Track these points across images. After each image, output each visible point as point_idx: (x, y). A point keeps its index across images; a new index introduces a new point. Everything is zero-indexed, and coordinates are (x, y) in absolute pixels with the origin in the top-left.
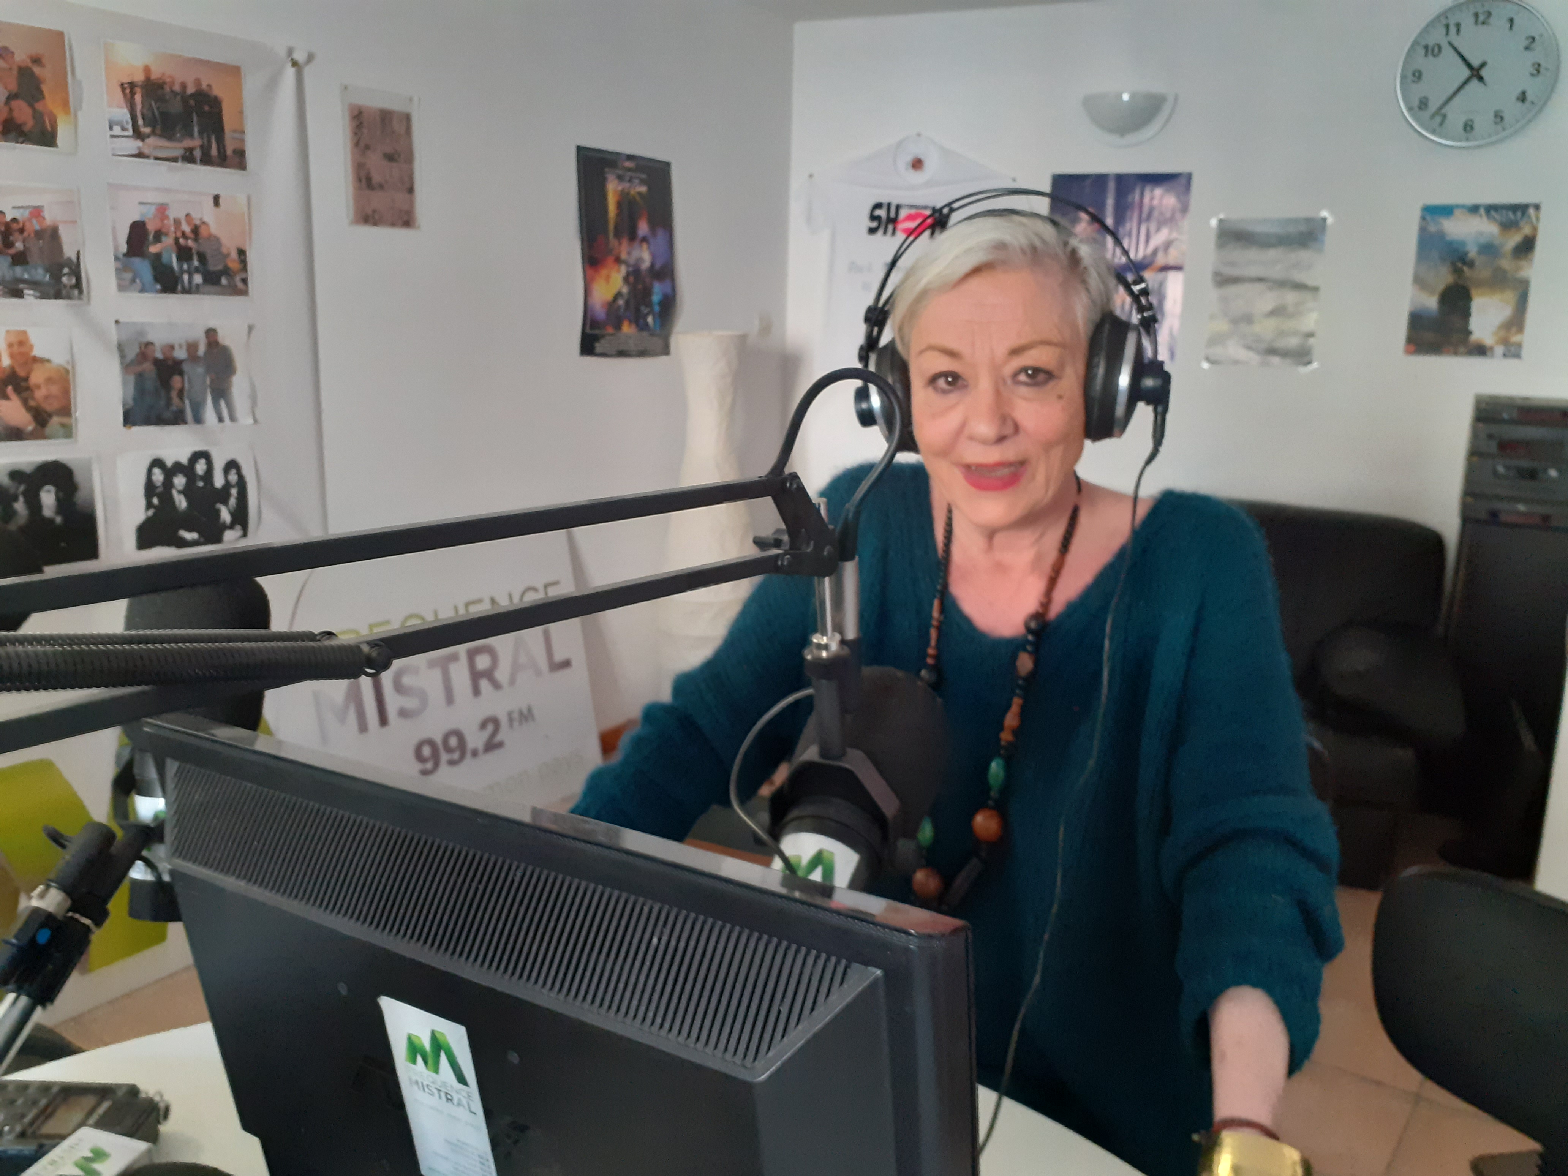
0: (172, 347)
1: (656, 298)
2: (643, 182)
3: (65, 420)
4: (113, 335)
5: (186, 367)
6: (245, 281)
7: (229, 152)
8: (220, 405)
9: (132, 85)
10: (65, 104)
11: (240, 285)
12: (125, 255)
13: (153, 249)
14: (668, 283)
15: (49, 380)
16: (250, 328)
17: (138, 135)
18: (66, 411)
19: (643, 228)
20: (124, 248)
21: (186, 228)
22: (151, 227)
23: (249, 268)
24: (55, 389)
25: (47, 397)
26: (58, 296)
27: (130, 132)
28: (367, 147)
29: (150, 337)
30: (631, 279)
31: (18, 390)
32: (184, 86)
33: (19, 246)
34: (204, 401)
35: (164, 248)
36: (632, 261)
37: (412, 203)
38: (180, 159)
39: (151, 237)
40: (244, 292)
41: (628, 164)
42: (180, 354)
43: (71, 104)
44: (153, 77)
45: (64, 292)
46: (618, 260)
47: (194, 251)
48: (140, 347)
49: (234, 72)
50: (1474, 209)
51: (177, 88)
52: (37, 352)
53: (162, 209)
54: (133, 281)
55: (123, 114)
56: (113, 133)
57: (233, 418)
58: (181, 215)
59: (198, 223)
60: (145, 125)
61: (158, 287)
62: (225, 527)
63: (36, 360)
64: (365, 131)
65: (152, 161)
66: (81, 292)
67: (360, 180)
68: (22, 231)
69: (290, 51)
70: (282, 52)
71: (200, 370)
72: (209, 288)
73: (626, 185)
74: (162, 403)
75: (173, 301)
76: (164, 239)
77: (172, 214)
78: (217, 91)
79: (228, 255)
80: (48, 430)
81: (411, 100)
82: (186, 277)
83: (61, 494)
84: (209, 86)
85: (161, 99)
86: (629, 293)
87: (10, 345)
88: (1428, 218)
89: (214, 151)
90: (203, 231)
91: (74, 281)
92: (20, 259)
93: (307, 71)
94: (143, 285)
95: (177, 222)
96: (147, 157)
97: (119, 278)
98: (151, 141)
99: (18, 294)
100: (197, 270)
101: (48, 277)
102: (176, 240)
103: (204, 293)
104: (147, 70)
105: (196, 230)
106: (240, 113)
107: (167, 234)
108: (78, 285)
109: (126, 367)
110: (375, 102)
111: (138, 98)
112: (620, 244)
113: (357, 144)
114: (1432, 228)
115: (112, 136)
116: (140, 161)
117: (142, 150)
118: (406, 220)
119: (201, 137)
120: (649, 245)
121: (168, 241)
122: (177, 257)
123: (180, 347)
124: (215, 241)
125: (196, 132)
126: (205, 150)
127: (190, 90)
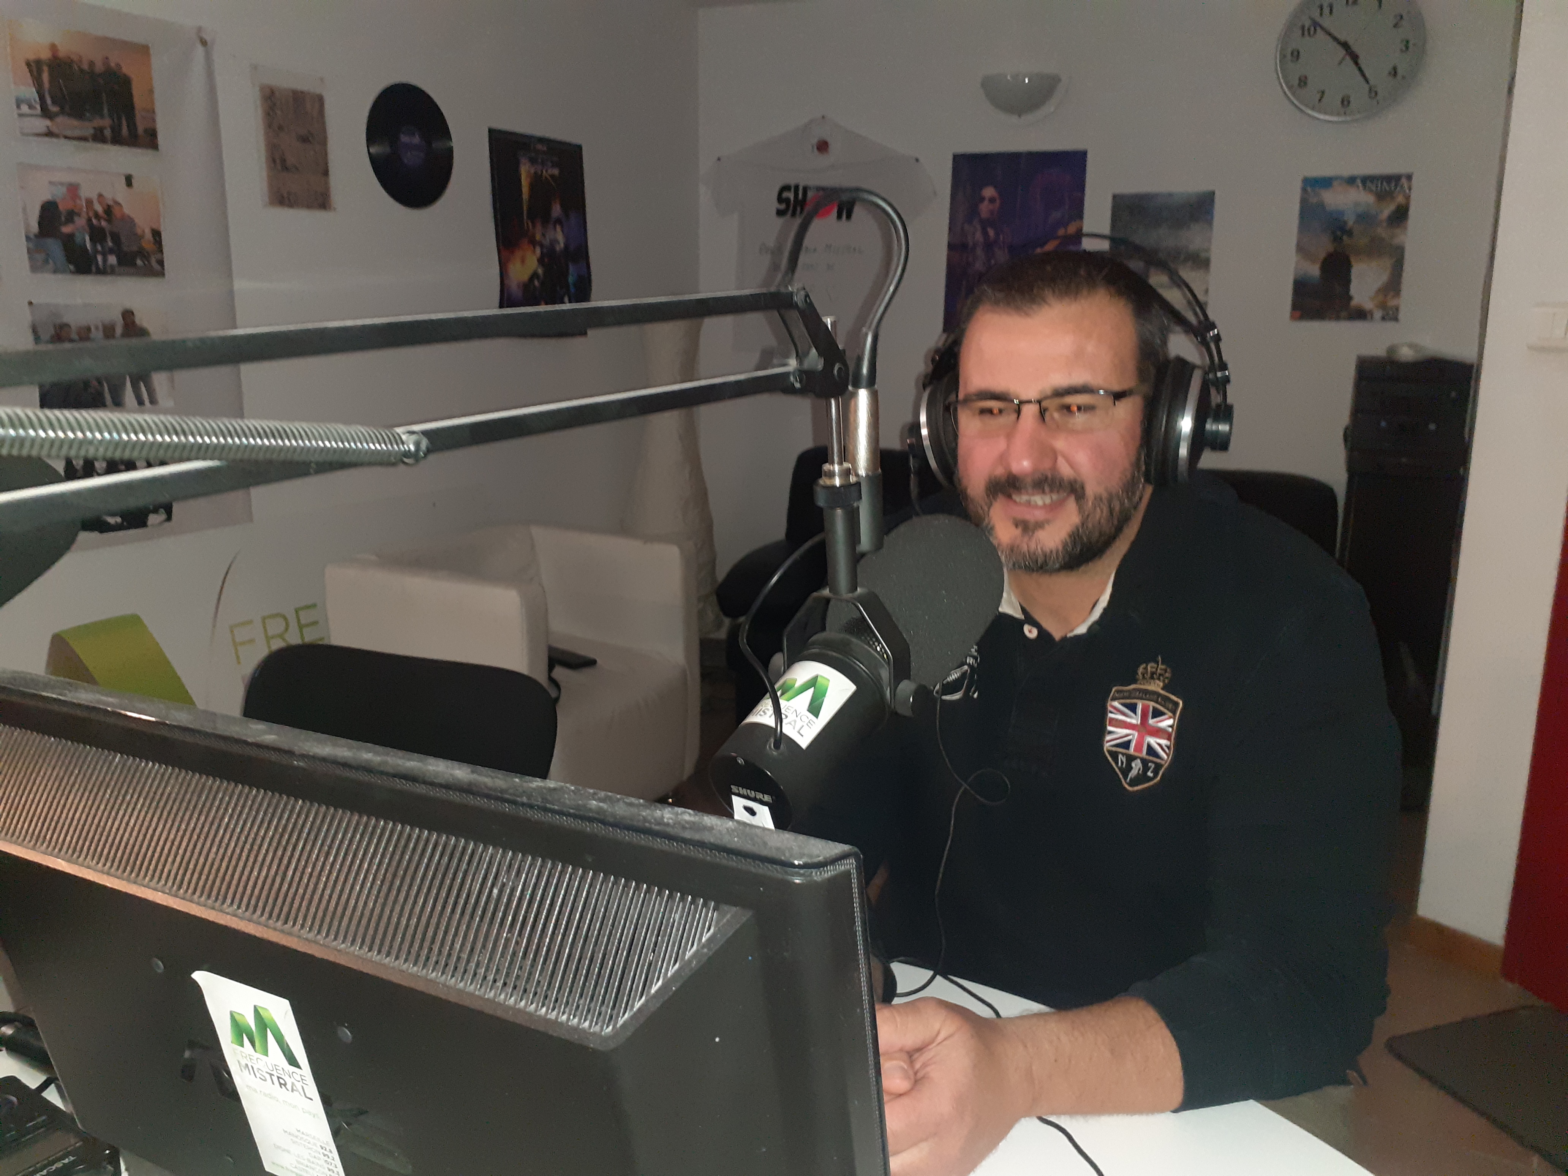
0: (89, 329)
1: (571, 279)
2: (555, 165)
4: (27, 317)
6: (161, 263)
7: (140, 130)
8: (139, 390)
11: (156, 266)
12: (36, 236)
13: (66, 229)
14: (582, 266)
19: (556, 210)
20: (35, 228)
21: (99, 209)
22: (63, 208)
23: (165, 250)
27: (39, 110)
28: (280, 128)
29: (65, 320)
30: (546, 260)
34: (124, 384)
35: (78, 228)
36: (547, 242)
37: (327, 186)
39: (63, 219)
40: (161, 274)
41: (539, 147)
42: (97, 335)
44: (62, 54)
46: (533, 242)
47: (107, 231)
48: (56, 330)
49: (143, 51)
50: (1351, 181)
51: (85, 67)
53: (73, 189)
54: (46, 261)
55: (31, 93)
56: (20, 112)
57: (153, 401)
59: (111, 203)
60: (54, 104)
61: (72, 267)
62: (149, 512)
64: (279, 112)
65: (62, 140)
67: (274, 161)
69: (198, 30)
70: (191, 31)
72: (125, 270)
74: (80, 384)
76: (76, 218)
78: (125, 70)
79: (143, 235)
81: (322, 80)
82: (100, 258)
84: (118, 65)
85: (69, 78)
86: (545, 273)
88: (1309, 189)
89: (125, 131)
90: (116, 211)
93: (216, 50)
94: (56, 265)
95: (89, 202)
96: (56, 136)
97: (31, 259)
100: (111, 251)
102: (89, 220)
104: (53, 47)
105: (108, 210)
106: (150, 90)
107: (79, 215)
110: (286, 82)
111: (45, 77)
112: (534, 226)
113: (269, 125)
114: (1314, 200)
115: (21, 115)
116: (47, 139)
117: (51, 129)
118: (322, 201)
119: (111, 116)
120: (562, 227)
121: (81, 222)
122: (90, 240)
123: (97, 328)
124: (129, 221)
125: (105, 111)
126: (116, 130)
127: (99, 69)
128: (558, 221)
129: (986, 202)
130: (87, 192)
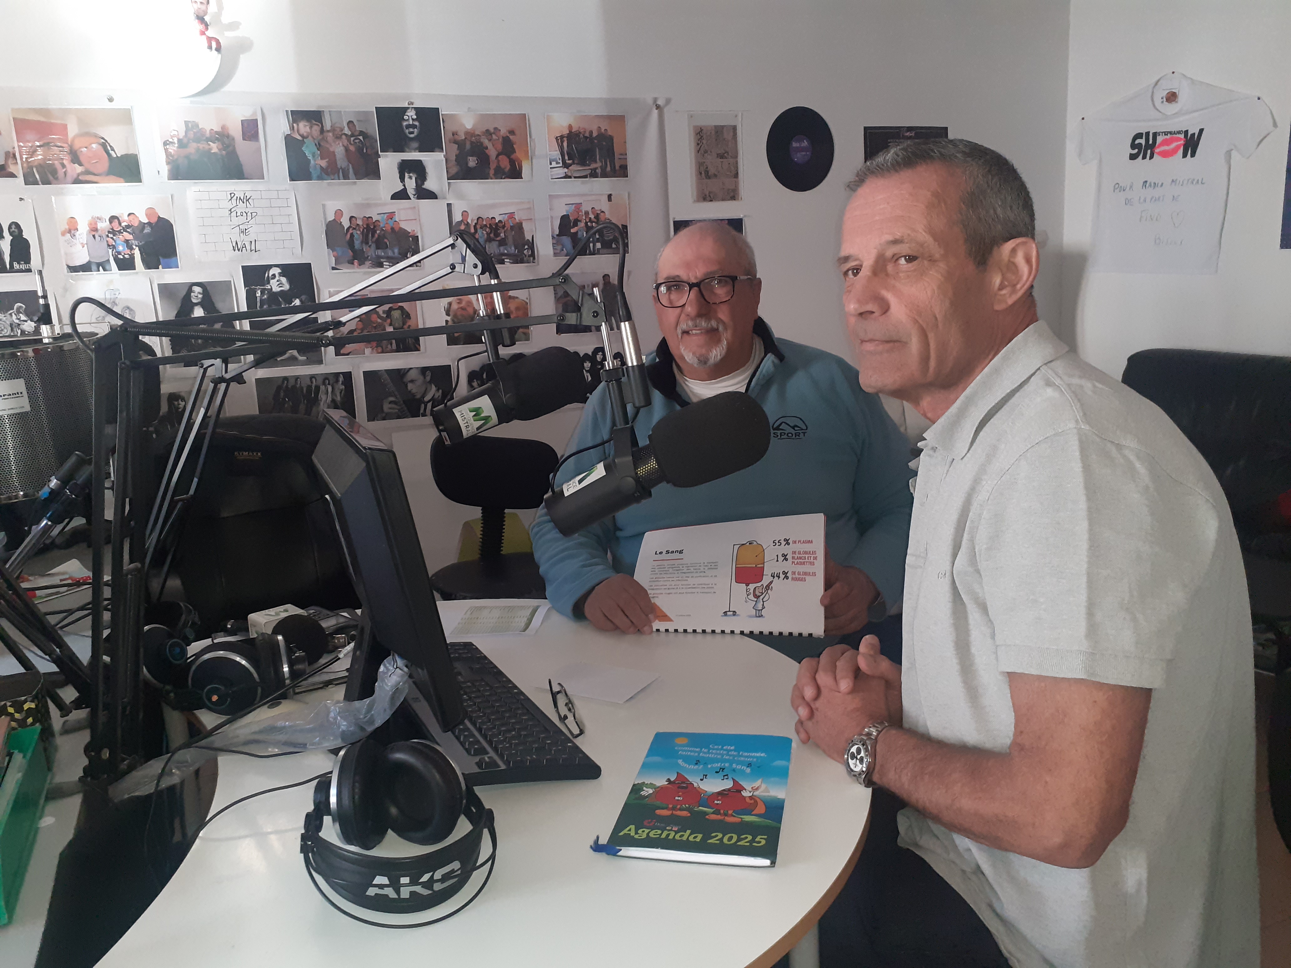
0: (584, 287)
3: (525, 330)
6: (626, 245)
7: (617, 168)
9: (562, 137)
10: (527, 153)
11: (623, 247)
12: (557, 235)
13: (573, 231)
15: (517, 309)
16: (629, 273)
17: (565, 165)
20: (557, 232)
21: (592, 216)
22: (572, 218)
23: (629, 235)
26: (522, 262)
27: (561, 165)
28: (706, 152)
32: (591, 132)
33: (502, 235)
35: (579, 229)
37: (737, 184)
38: (589, 176)
39: (572, 223)
40: (625, 251)
43: (530, 152)
44: (575, 129)
45: (525, 259)
49: (620, 120)
51: (587, 135)
53: (578, 207)
54: (562, 249)
55: (557, 154)
56: (551, 166)
58: (589, 209)
59: (599, 212)
60: (569, 160)
64: (704, 142)
65: (573, 179)
66: (534, 258)
67: (701, 173)
68: (504, 227)
69: (655, 100)
70: (650, 101)
72: (605, 251)
75: (585, 260)
76: (579, 223)
77: (584, 209)
78: (611, 132)
81: (736, 116)
82: (591, 245)
84: (606, 130)
85: (578, 143)
89: (609, 169)
90: (602, 216)
92: (502, 243)
93: (666, 110)
94: (567, 250)
95: (587, 213)
96: (570, 177)
97: (554, 248)
98: (573, 167)
100: (598, 240)
101: (517, 252)
102: (586, 223)
103: (602, 254)
104: (570, 127)
105: (597, 216)
106: (624, 143)
107: (580, 221)
108: (533, 255)
110: (711, 121)
111: (565, 144)
113: (698, 151)
116: (564, 180)
117: (568, 174)
118: (733, 195)
119: (601, 161)
121: (581, 225)
123: (588, 286)
125: (598, 160)
126: (603, 169)
127: (595, 134)
130: (586, 207)
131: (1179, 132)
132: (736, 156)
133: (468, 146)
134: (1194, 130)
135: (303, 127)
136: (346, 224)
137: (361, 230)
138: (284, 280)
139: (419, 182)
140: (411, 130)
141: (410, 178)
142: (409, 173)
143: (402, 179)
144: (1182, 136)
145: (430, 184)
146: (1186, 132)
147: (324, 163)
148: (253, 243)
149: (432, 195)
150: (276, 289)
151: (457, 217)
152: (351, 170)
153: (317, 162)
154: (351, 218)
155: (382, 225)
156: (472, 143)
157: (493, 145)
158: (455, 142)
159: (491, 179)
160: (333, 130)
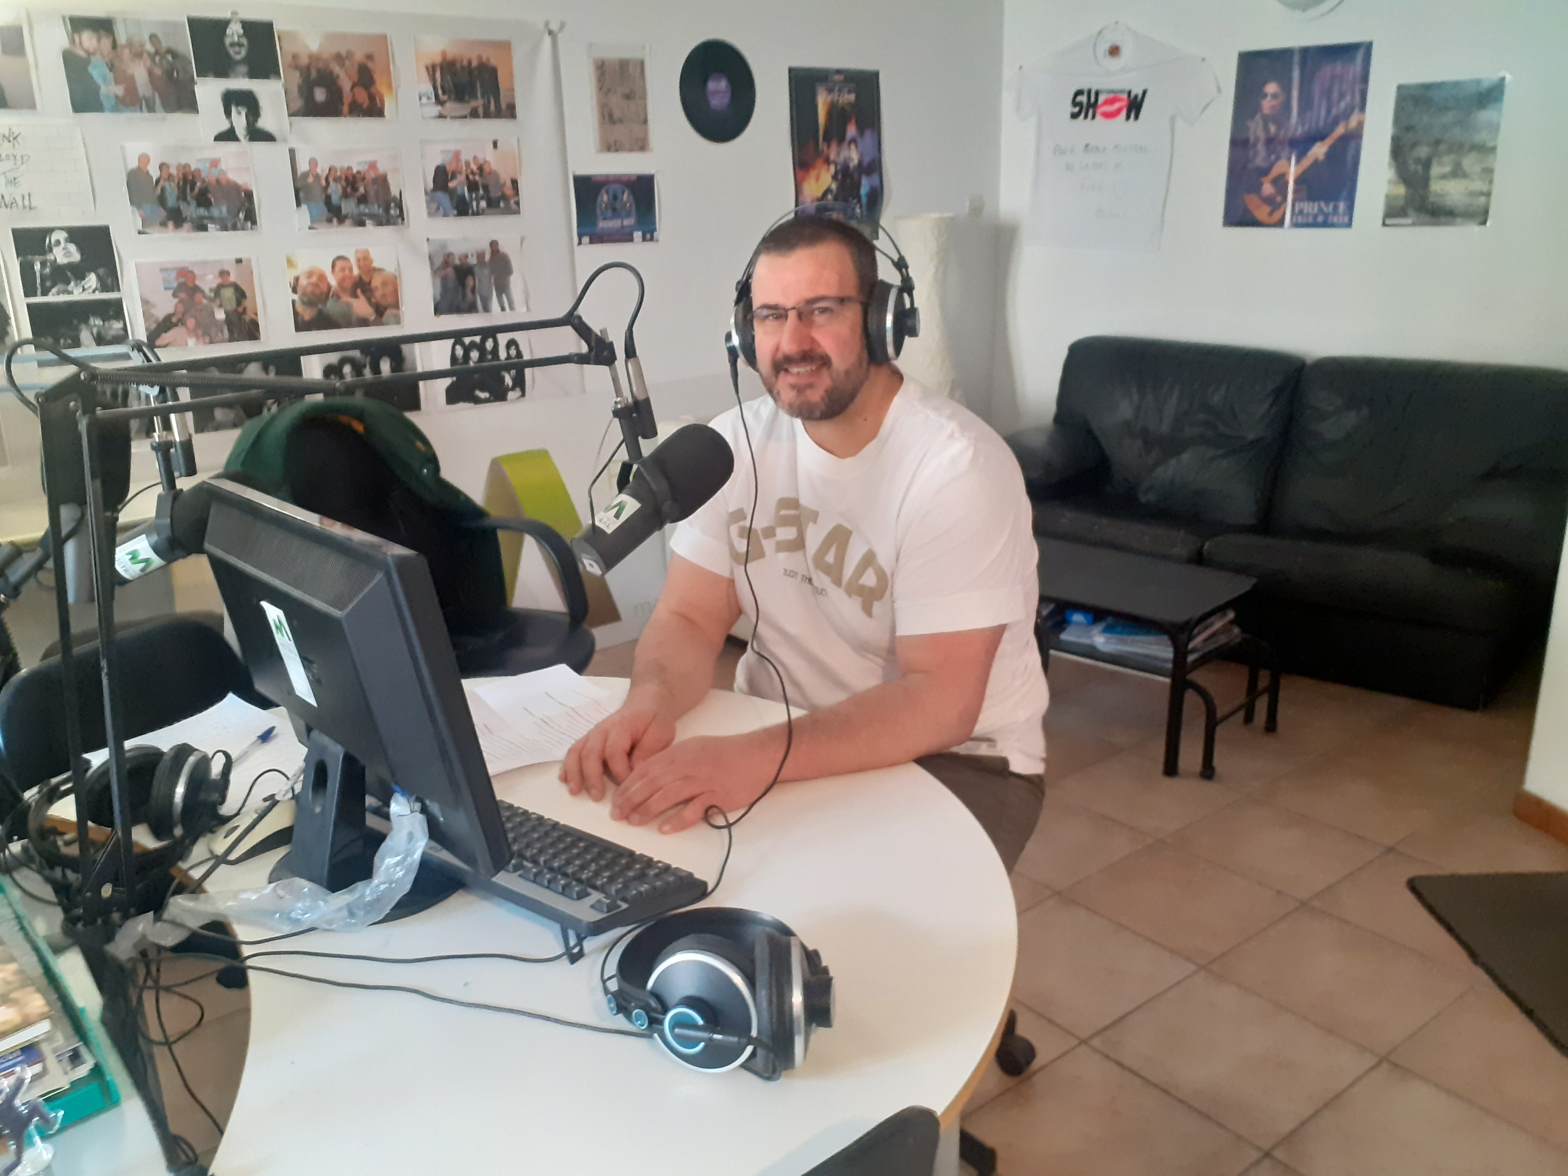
0: (467, 256)
1: (864, 190)
2: (849, 92)
3: (395, 312)
4: (426, 249)
5: (476, 270)
6: (517, 203)
7: (503, 106)
8: (502, 297)
9: (434, 67)
10: (390, 86)
11: (513, 206)
12: (432, 191)
13: (452, 184)
14: (875, 178)
15: (385, 284)
16: (522, 240)
17: (439, 102)
18: (396, 305)
19: (851, 131)
20: (431, 185)
21: (474, 167)
22: (449, 169)
23: (520, 192)
24: (389, 289)
25: (384, 296)
26: (388, 223)
27: (434, 100)
28: (609, 90)
29: (451, 249)
30: (840, 177)
31: (364, 292)
32: (470, 63)
33: (362, 190)
34: (491, 295)
35: (458, 184)
36: (841, 159)
37: (646, 132)
38: (468, 116)
39: (449, 178)
40: (517, 212)
41: (838, 78)
42: (473, 261)
43: (393, 85)
44: (449, 57)
45: (392, 220)
46: (828, 161)
47: (480, 183)
48: (444, 258)
49: (505, 47)
52: (376, 264)
53: (457, 155)
54: (438, 209)
55: (428, 88)
56: (422, 102)
57: (512, 308)
59: (481, 161)
60: (444, 94)
61: (455, 212)
62: (508, 389)
63: (375, 270)
64: (607, 78)
65: (449, 120)
66: (403, 219)
67: (604, 117)
68: (364, 179)
69: (547, 24)
70: (541, 26)
71: (486, 271)
72: (492, 211)
73: (835, 96)
74: (460, 296)
75: (467, 222)
76: (458, 176)
77: (464, 157)
78: (493, 62)
79: (505, 184)
80: (385, 319)
81: (643, 47)
82: (474, 204)
83: (394, 364)
84: (488, 59)
85: (454, 74)
86: (838, 189)
87: (358, 260)
89: (493, 107)
90: (486, 168)
91: (398, 212)
92: (363, 200)
93: (560, 36)
94: (444, 210)
95: (467, 163)
96: (446, 117)
97: (428, 207)
98: (449, 105)
99: (361, 224)
100: (482, 198)
101: (381, 211)
102: (467, 177)
103: (488, 214)
104: (444, 54)
105: (481, 168)
106: (511, 75)
107: (460, 173)
108: (401, 215)
109: (435, 272)
110: (614, 53)
111: (438, 74)
112: (829, 147)
113: (600, 89)
115: (421, 105)
116: (441, 120)
117: (441, 112)
118: (641, 145)
119: (483, 97)
120: (857, 147)
121: (461, 178)
122: (468, 189)
123: (472, 255)
124: (494, 174)
125: (479, 95)
126: (486, 108)
127: (475, 63)
128: (853, 141)
129: (1269, 98)
131: (1122, 91)
132: (644, 97)
133: (314, 74)
134: (1137, 91)
135: (88, 39)
136: (155, 173)
137: (176, 182)
138: (72, 248)
139: (251, 119)
140: (237, 49)
141: (239, 113)
142: (237, 105)
143: (228, 113)
144: (1125, 96)
145: (265, 123)
146: (1129, 93)
147: (120, 90)
148: (27, 198)
149: (268, 137)
150: (62, 260)
151: (303, 166)
152: (158, 101)
153: (109, 89)
154: (162, 166)
155: (204, 174)
156: (319, 71)
157: (347, 74)
158: (296, 67)
159: (345, 116)
160: (130, 44)
